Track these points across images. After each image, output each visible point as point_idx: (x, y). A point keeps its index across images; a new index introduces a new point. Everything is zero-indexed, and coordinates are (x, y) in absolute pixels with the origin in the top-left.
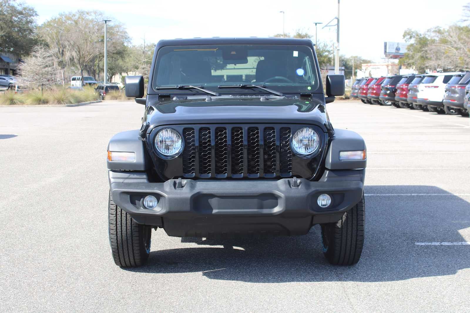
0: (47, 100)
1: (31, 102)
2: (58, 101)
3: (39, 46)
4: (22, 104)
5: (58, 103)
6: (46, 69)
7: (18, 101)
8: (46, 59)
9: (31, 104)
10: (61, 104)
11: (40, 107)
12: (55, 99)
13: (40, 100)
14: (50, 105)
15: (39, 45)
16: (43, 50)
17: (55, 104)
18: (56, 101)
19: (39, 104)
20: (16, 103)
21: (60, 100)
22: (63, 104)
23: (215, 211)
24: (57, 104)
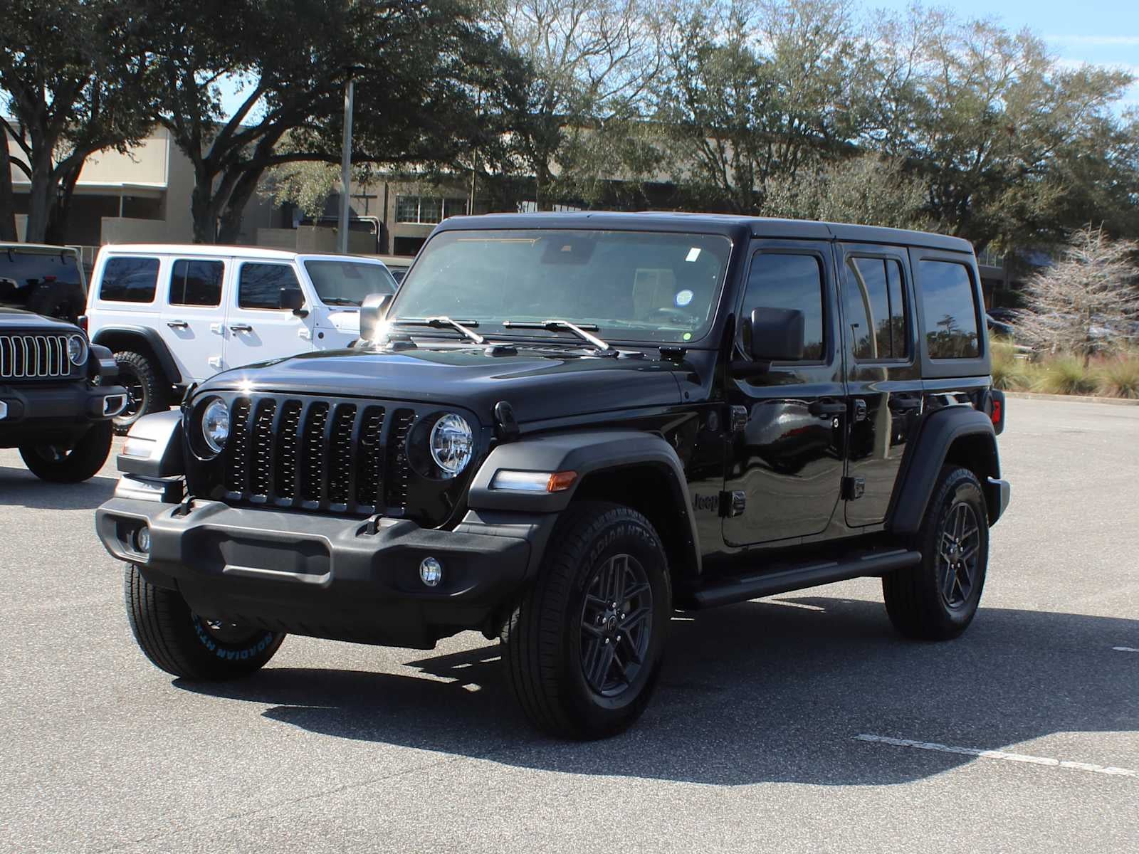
0: (1092, 381)
1: (1046, 386)
2: (1120, 389)
3: (1088, 230)
4: (1022, 389)
5: (1120, 394)
6: (1101, 295)
7: (1015, 380)
8: (1106, 267)
9: (1047, 391)
10: (1127, 397)
11: (1068, 400)
12: (1115, 381)
13: (1072, 382)
14: (1095, 399)
15: (1090, 227)
16: (1098, 242)
17: (1110, 397)
18: (1116, 387)
19: (1068, 393)
20: (1007, 385)
21: (1125, 386)
22: (1132, 398)
23: (228, 567)
24: (1115, 396)
